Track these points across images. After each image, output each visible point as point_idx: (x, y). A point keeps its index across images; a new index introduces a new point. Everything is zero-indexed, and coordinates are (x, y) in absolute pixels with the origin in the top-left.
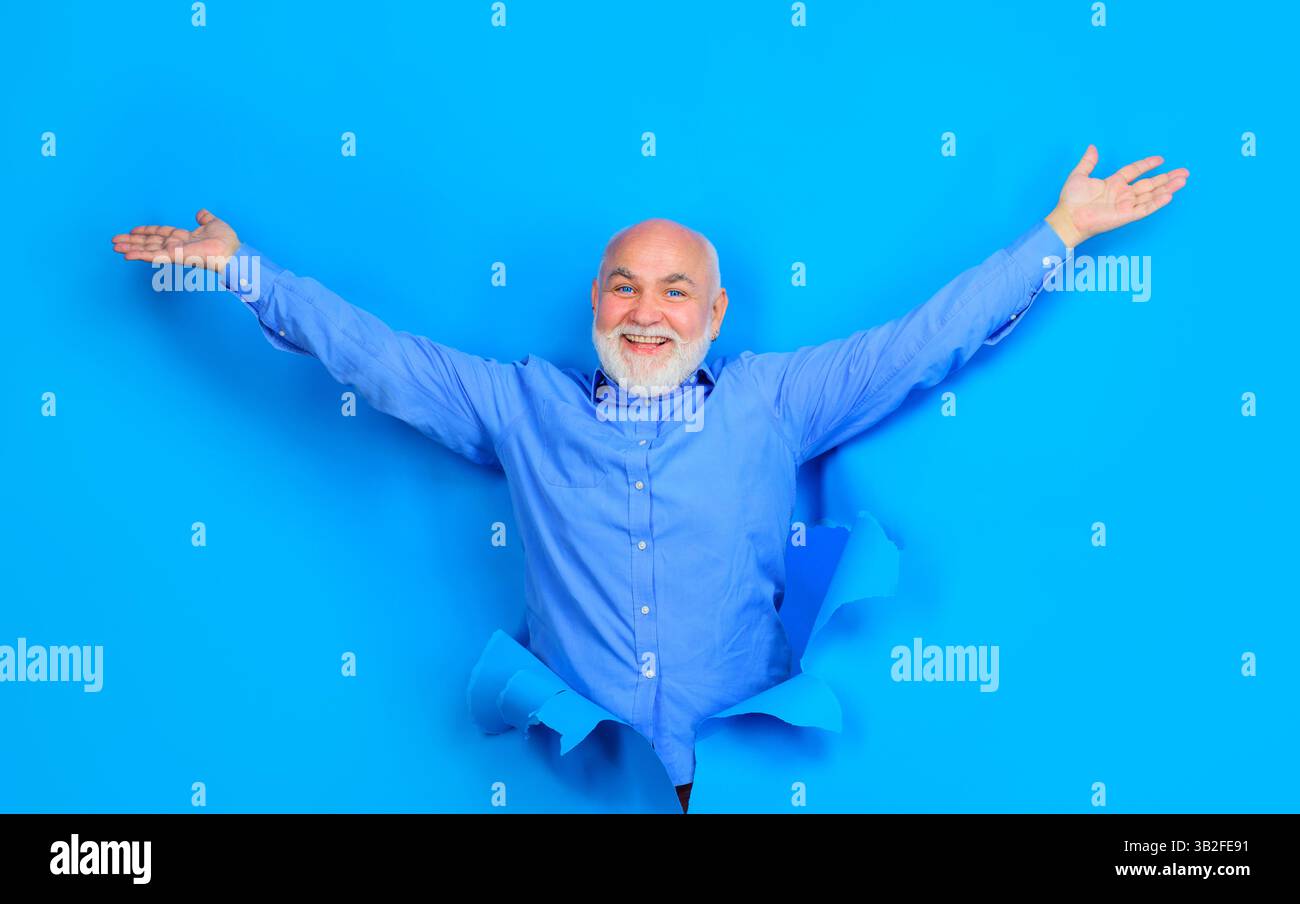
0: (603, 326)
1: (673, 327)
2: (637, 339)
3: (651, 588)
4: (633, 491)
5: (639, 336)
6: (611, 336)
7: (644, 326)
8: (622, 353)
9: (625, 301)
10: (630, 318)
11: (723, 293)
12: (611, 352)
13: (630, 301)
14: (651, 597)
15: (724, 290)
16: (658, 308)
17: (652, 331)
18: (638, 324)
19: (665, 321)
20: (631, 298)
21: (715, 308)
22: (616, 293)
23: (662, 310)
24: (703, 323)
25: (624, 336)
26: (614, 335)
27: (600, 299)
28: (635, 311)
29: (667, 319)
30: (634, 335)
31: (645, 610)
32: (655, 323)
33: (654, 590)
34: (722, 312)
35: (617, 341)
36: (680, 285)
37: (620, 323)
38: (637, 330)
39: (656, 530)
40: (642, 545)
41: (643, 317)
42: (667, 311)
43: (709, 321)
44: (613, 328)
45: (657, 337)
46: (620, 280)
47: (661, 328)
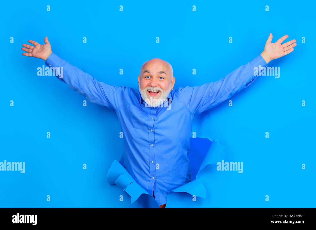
0: (142, 88)
1: (161, 87)
2: (151, 91)
3: (154, 157)
4: (150, 132)
5: (152, 90)
6: (144, 91)
7: (153, 87)
8: (147, 96)
9: (147, 81)
10: (149, 85)
11: (174, 78)
12: (144, 95)
13: (149, 81)
14: (154, 159)
15: (174, 77)
16: (157, 82)
17: (155, 88)
18: (151, 86)
19: (159, 86)
20: (149, 79)
21: (172, 82)
22: (145, 78)
23: (158, 83)
24: (169, 86)
25: (148, 90)
26: (145, 90)
27: (141, 80)
28: (151, 83)
29: (159, 85)
30: (150, 90)
31: (153, 162)
32: (156, 86)
33: (155, 157)
34: (174, 83)
35: (146, 92)
36: (163, 75)
37: (146, 87)
38: (151, 88)
39: (156, 142)
40: (152, 145)
41: (153, 84)
42: (159, 83)
43: (170, 85)
44: (145, 88)
45: (157, 90)
46: (146, 74)
47: (158, 88)
